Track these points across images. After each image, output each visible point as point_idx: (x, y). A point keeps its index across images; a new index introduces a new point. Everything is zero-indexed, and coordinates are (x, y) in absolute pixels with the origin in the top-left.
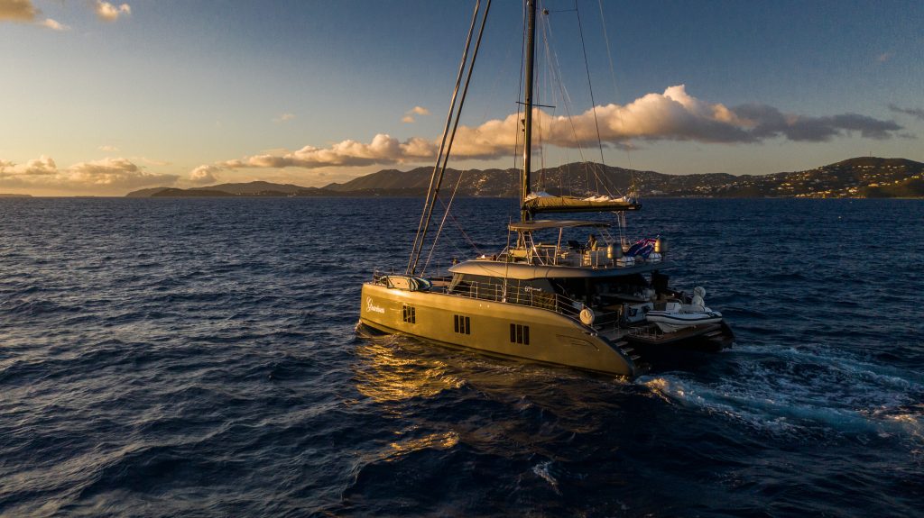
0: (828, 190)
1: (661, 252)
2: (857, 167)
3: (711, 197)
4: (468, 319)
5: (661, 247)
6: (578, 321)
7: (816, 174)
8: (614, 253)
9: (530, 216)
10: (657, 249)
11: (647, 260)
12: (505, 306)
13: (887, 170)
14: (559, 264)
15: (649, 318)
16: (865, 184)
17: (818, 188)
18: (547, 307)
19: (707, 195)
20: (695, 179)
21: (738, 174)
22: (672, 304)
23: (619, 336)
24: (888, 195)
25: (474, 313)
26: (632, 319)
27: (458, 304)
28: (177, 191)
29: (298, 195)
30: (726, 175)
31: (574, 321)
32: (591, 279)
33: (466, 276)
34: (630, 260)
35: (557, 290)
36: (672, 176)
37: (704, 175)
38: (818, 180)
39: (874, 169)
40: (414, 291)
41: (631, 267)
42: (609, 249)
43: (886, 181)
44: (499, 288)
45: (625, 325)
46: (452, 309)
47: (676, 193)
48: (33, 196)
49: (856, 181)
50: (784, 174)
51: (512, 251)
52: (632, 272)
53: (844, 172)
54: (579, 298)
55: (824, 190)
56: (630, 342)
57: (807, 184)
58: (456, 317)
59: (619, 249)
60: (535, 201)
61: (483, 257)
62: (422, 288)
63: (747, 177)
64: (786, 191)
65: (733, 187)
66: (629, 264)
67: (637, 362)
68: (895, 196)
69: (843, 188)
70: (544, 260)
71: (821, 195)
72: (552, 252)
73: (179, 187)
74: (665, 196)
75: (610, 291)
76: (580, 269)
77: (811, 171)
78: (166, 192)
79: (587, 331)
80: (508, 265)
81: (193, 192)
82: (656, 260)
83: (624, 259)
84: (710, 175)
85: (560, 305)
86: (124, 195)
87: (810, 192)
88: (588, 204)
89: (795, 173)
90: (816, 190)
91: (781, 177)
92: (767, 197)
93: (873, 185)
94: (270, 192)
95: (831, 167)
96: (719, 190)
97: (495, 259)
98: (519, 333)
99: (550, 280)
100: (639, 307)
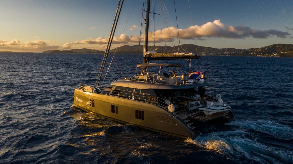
0: (267, 54)
1: (204, 78)
2: (276, 47)
3: (229, 56)
4: (117, 107)
5: (204, 76)
6: (167, 110)
7: (263, 49)
8: (184, 78)
9: (147, 61)
10: (202, 77)
11: (199, 82)
12: (133, 101)
13: (286, 48)
14: (159, 82)
15: (200, 109)
16: (279, 52)
17: (264, 53)
18: (153, 103)
19: (228, 55)
20: (224, 50)
21: (238, 49)
22: (210, 102)
23: (186, 117)
24: (287, 56)
25: (120, 104)
26: (192, 109)
27: (113, 99)
28: (59, 51)
29: (97, 53)
30: (234, 49)
31: (165, 110)
32: (173, 90)
33: (117, 87)
34: (191, 82)
35: (158, 95)
36: (217, 49)
37: (227, 49)
38: (264, 51)
39: (282, 48)
40: (94, 93)
41: (192, 85)
42: (182, 77)
43: (286, 52)
44: (131, 93)
45: (188, 112)
46: (110, 102)
47: (218, 54)
48: (13, 52)
49: (276, 52)
50: (253, 49)
51: (138, 76)
52: (192, 87)
53: (272, 48)
54: (167, 98)
55: (266, 54)
56: (191, 120)
57: (260, 52)
58: (112, 105)
59: (187, 77)
60: (150, 55)
61: (126, 78)
62: (97, 92)
63: (241, 50)
64: (254, 54)
65: (236, 53)
66: (191, 83)
67: (194, 130)
68: (289, 56)
69: (272, 53)
70: (152, 80)
71: (265, 56)
72: (156, 77)
73: (59, 50)
74: (215, 55)
75: (181, 95)
76: (168, 85)
77: (261, 48)
78: (56, 51)
79: (171, 115)
80: (136, 82)
81: (64, 51)
82: (202, 82)
83: (189, 81)
84: (229, 49)
85: (159, 102)
86: (42, 52)
87: (261, 55)
88: (174, 56)
89: (256, 49)
90: (263, 54)
91: (252, 50)
92: (247, 56)
93: (282, 53)
94: (88, 52)
95: (268, 47)
96: (232, 54)
97: (130, 80)
98: (139, 114)
99: (155, 90)
100: (194, 103)
